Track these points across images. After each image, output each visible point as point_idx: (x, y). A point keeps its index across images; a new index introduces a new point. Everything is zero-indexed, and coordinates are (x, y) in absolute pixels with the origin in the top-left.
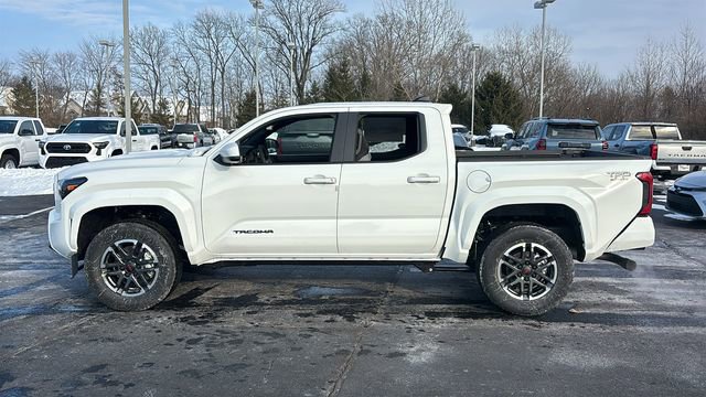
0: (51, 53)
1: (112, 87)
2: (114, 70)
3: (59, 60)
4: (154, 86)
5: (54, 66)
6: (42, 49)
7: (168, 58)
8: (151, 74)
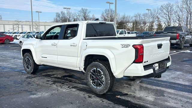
0: (142, 14)
1: (157, 21)
2: (157, 17)
3: (144, 15)
4: (168, 20)
5: (142, 17)
6: (140, 13)
7: (173, 12)
8: (168, 17)
